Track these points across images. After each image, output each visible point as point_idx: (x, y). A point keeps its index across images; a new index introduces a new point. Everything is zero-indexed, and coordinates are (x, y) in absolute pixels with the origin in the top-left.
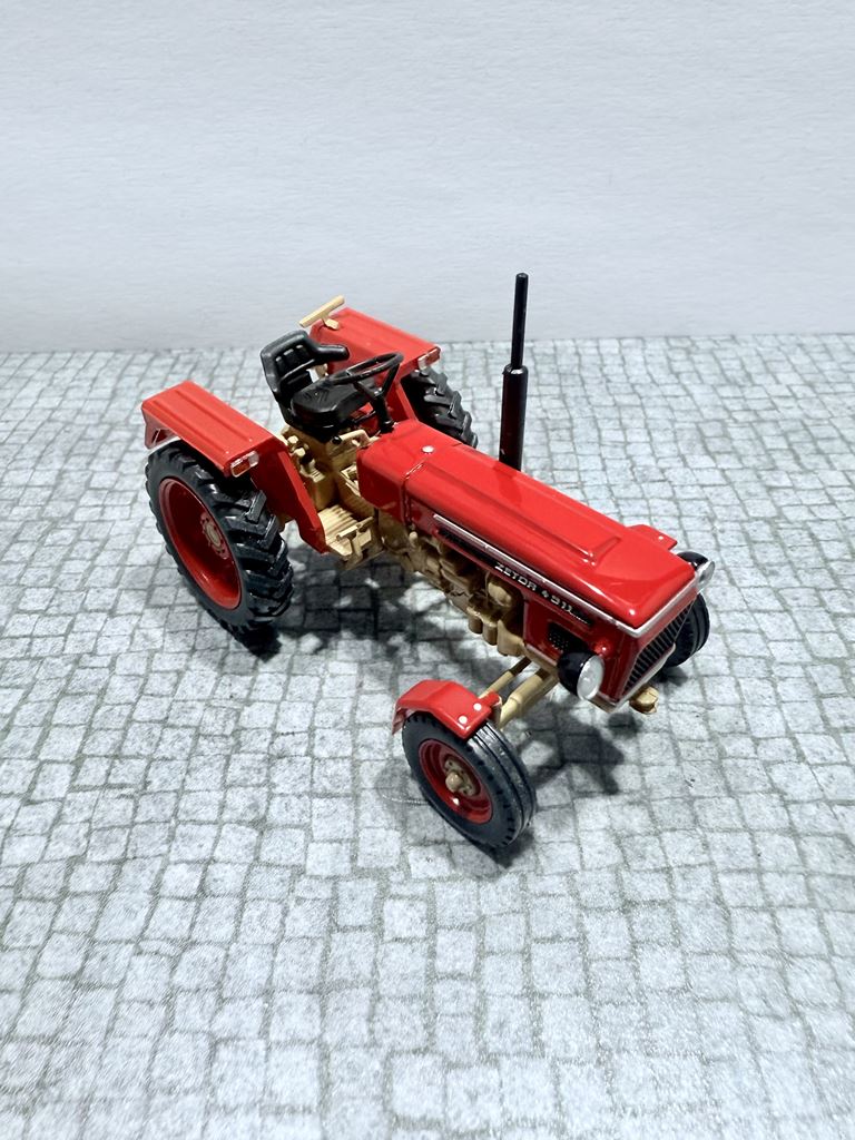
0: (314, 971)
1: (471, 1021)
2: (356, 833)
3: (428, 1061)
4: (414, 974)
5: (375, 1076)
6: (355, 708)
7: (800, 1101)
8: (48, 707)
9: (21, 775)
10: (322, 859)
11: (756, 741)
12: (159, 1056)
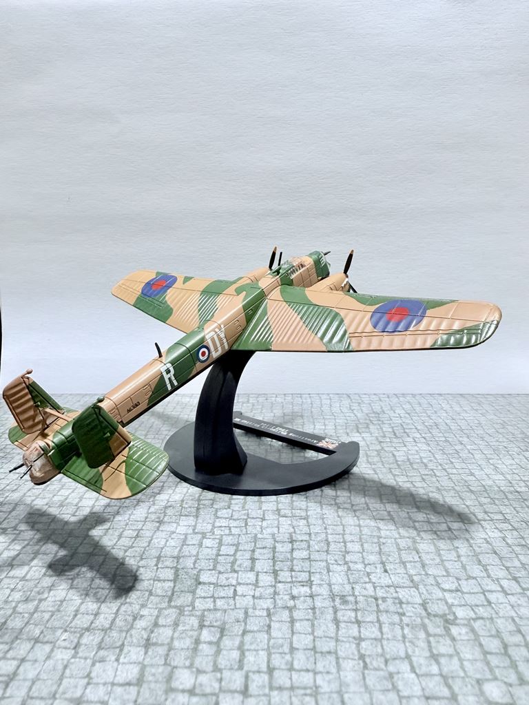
0: (176, 553)
1: (230, 565)
2: (196, 524)
3: (214, 571)
4: (212, 554)
5: (195, 574)
6: (200, 496)
7: (341, 581)
8: (81, 494)
9: (71, 509)
10: (181, 530)
11: (353, 505)
12: (119, 570)
